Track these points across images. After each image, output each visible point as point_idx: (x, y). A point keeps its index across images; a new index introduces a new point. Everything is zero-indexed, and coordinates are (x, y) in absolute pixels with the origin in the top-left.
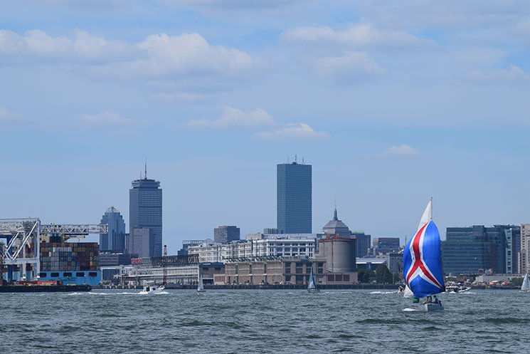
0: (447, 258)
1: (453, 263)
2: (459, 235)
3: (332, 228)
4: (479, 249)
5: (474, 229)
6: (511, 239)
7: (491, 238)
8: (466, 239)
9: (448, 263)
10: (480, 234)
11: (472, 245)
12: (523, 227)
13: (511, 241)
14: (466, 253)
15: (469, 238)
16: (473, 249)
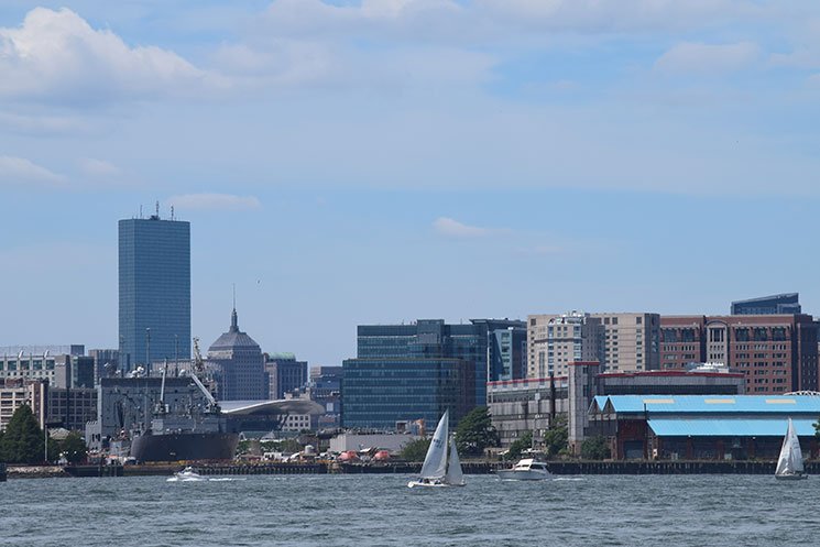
0: (352, 397)
1: (368, 409)
2: (386, 342)
3: (229, 348)
4: (429, 375)
5: (422, 327)
6: (510, 352)
7: (460, 349)
8: (402, 351)
9: (355, 409)
10: (433, 339)
11: (412, 366)
12: (533, 322)
13: (509, 356)
14: (399, 384)
15: (407, 350)
16: (414, 375)
